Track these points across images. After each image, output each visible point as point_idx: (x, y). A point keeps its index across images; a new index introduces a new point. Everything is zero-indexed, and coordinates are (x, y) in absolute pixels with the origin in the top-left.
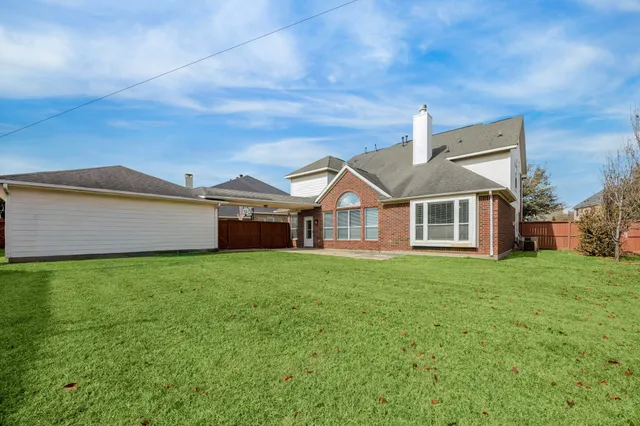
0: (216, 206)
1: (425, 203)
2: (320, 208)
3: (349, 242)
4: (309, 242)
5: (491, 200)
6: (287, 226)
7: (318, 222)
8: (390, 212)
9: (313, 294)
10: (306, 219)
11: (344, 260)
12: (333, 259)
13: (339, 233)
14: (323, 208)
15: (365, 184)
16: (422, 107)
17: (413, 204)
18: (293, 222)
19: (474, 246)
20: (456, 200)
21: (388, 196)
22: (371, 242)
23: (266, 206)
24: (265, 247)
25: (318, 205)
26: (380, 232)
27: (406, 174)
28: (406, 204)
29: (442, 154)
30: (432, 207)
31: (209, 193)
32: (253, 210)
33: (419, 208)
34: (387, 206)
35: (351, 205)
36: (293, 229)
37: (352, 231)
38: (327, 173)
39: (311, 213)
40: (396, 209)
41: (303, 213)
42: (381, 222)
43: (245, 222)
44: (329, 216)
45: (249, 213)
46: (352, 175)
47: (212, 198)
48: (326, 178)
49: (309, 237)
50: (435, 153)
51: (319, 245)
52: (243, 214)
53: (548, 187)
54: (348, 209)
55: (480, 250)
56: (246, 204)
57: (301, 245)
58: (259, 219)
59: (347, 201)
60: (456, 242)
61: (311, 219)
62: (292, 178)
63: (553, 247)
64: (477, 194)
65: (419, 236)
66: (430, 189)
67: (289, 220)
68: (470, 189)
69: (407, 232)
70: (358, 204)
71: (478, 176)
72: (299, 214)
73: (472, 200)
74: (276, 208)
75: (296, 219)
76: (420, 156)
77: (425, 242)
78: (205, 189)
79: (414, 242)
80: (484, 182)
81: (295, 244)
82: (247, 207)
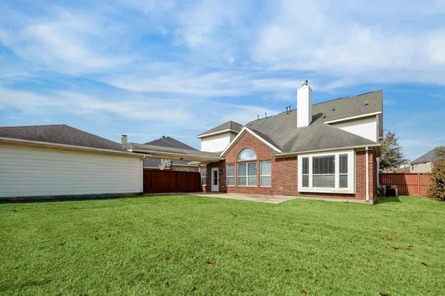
0: (141, 158)
1: (310, 157)
2: (224, 161)
3: (248, 188)
4: (215, 188)
5: (367, 155)
6: (198, 174)
7: (223, 172)
8: (281, 164)
9: (227, 243)
10: (214, 169)
11: (246, 203)
12: (236, 202)
13: (238, 181)
14: (227, 162)
15: (260, 142)
16: (303, 82)
17: (300, 158)
18: (203, 172)
19: (352, 192)
20: (337, 155)
21: (279, 151)
22: (265, 188)
23: (181, 159)
24: (181, 192)
25: (223, 159)
26: (273, 181)
27: (293, 134)
28: (295, 158)
29: (320, 119)
30: (315, 160)
31: (136, 148)
32: (172, 162)
33: (305, 161)
34: (279, 159)
35: (249, 159)
36: (203, 177)
37: (249, 180)
38: (229, 134)
39: (217, 165)
40: (286, 162)
41: (211, 165)
42: (273, 172)
43: (164, 171)
44: (231, 168)
45: (169, 164)
46: (251, 135)
47: (139, 152)
48: (229, 137)
49: (216, 183)
50: (314, 118)
51: (223, 190)
52: (164, 165)
53: (397, 147)
54: (246, 162)
55: (357, 196)
56: (166, 157)
57: (209, 190)
58: (177, 170)
59: (246, 156)
60: (337, 189)
61: (217, 169)
62: (202, 138)
63: (406, 193)
64: (355, 149)
65: (305, 183)
66: (314, 146)
67: (200, 170)
68: (348, 145)
69: (296, 180)
70: (255, 158)
71: (353, 135)
72: (208, 165)
73: (351, 155)
74: (190, 161)
75: (205, 170)
76: (303, 120)
77: (311, 189)
78: (132, 144)
79: (301, 188)
80: (360, 140)
81: (204, 189)
82: (167, 159)
